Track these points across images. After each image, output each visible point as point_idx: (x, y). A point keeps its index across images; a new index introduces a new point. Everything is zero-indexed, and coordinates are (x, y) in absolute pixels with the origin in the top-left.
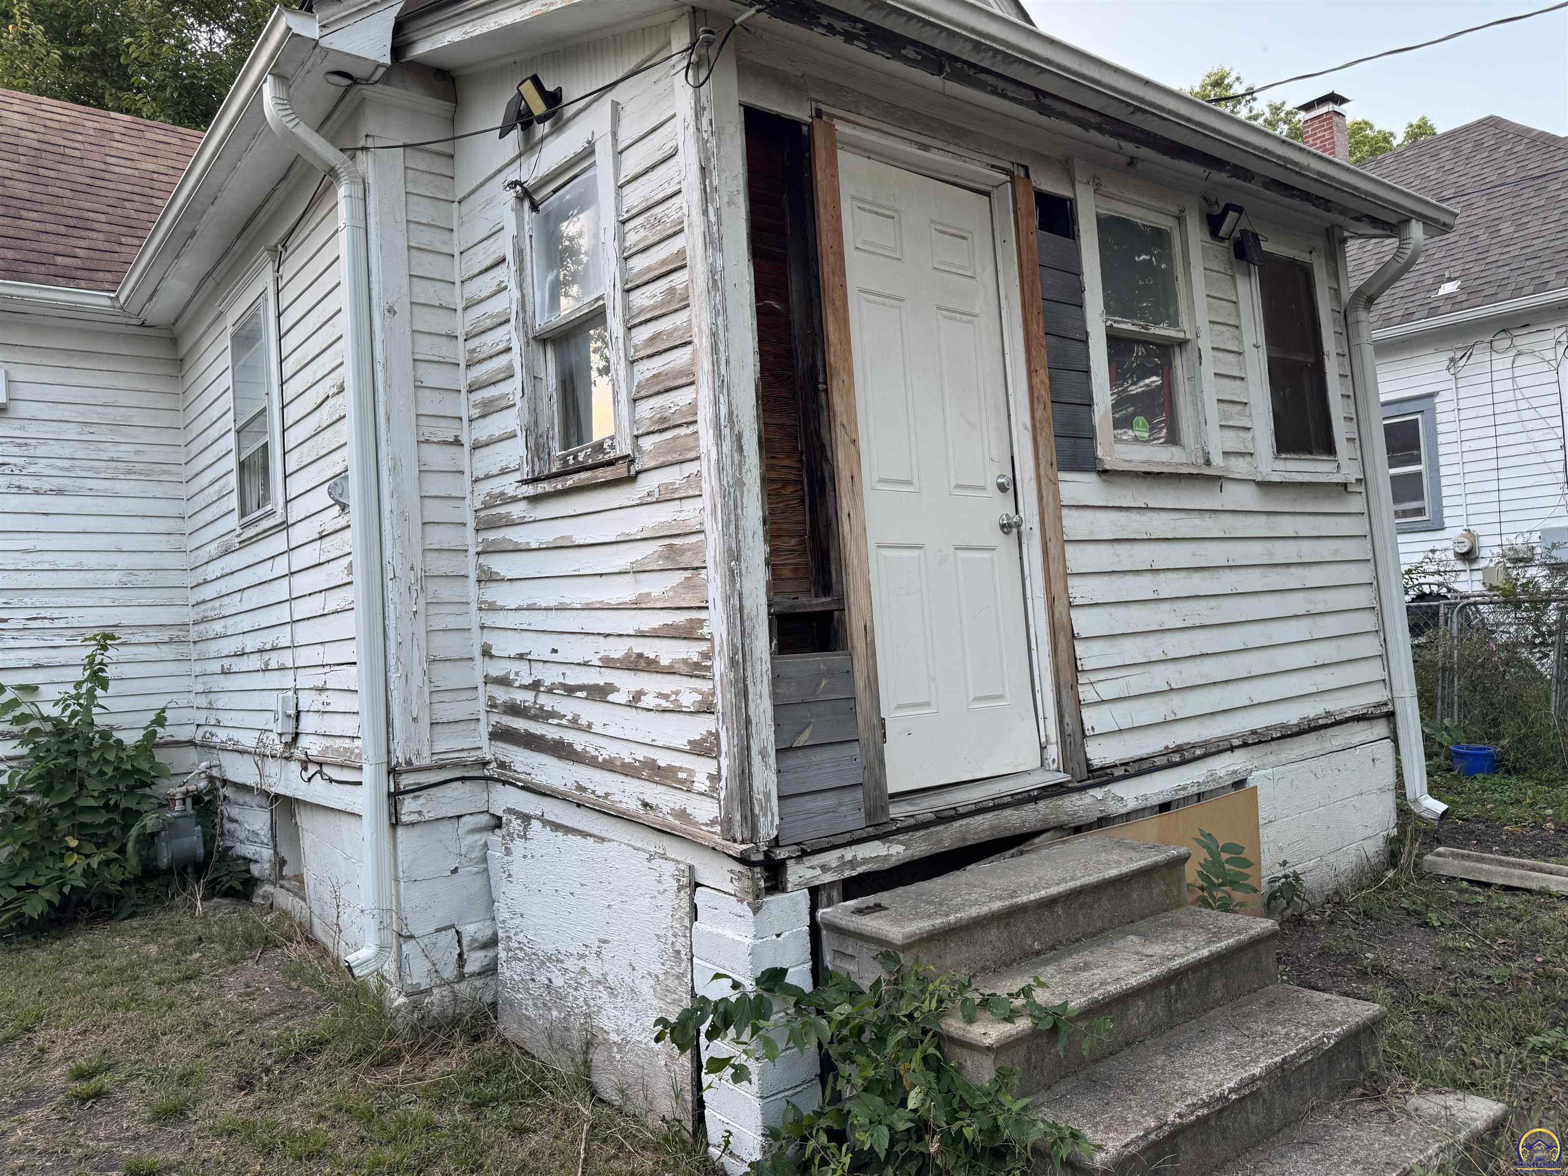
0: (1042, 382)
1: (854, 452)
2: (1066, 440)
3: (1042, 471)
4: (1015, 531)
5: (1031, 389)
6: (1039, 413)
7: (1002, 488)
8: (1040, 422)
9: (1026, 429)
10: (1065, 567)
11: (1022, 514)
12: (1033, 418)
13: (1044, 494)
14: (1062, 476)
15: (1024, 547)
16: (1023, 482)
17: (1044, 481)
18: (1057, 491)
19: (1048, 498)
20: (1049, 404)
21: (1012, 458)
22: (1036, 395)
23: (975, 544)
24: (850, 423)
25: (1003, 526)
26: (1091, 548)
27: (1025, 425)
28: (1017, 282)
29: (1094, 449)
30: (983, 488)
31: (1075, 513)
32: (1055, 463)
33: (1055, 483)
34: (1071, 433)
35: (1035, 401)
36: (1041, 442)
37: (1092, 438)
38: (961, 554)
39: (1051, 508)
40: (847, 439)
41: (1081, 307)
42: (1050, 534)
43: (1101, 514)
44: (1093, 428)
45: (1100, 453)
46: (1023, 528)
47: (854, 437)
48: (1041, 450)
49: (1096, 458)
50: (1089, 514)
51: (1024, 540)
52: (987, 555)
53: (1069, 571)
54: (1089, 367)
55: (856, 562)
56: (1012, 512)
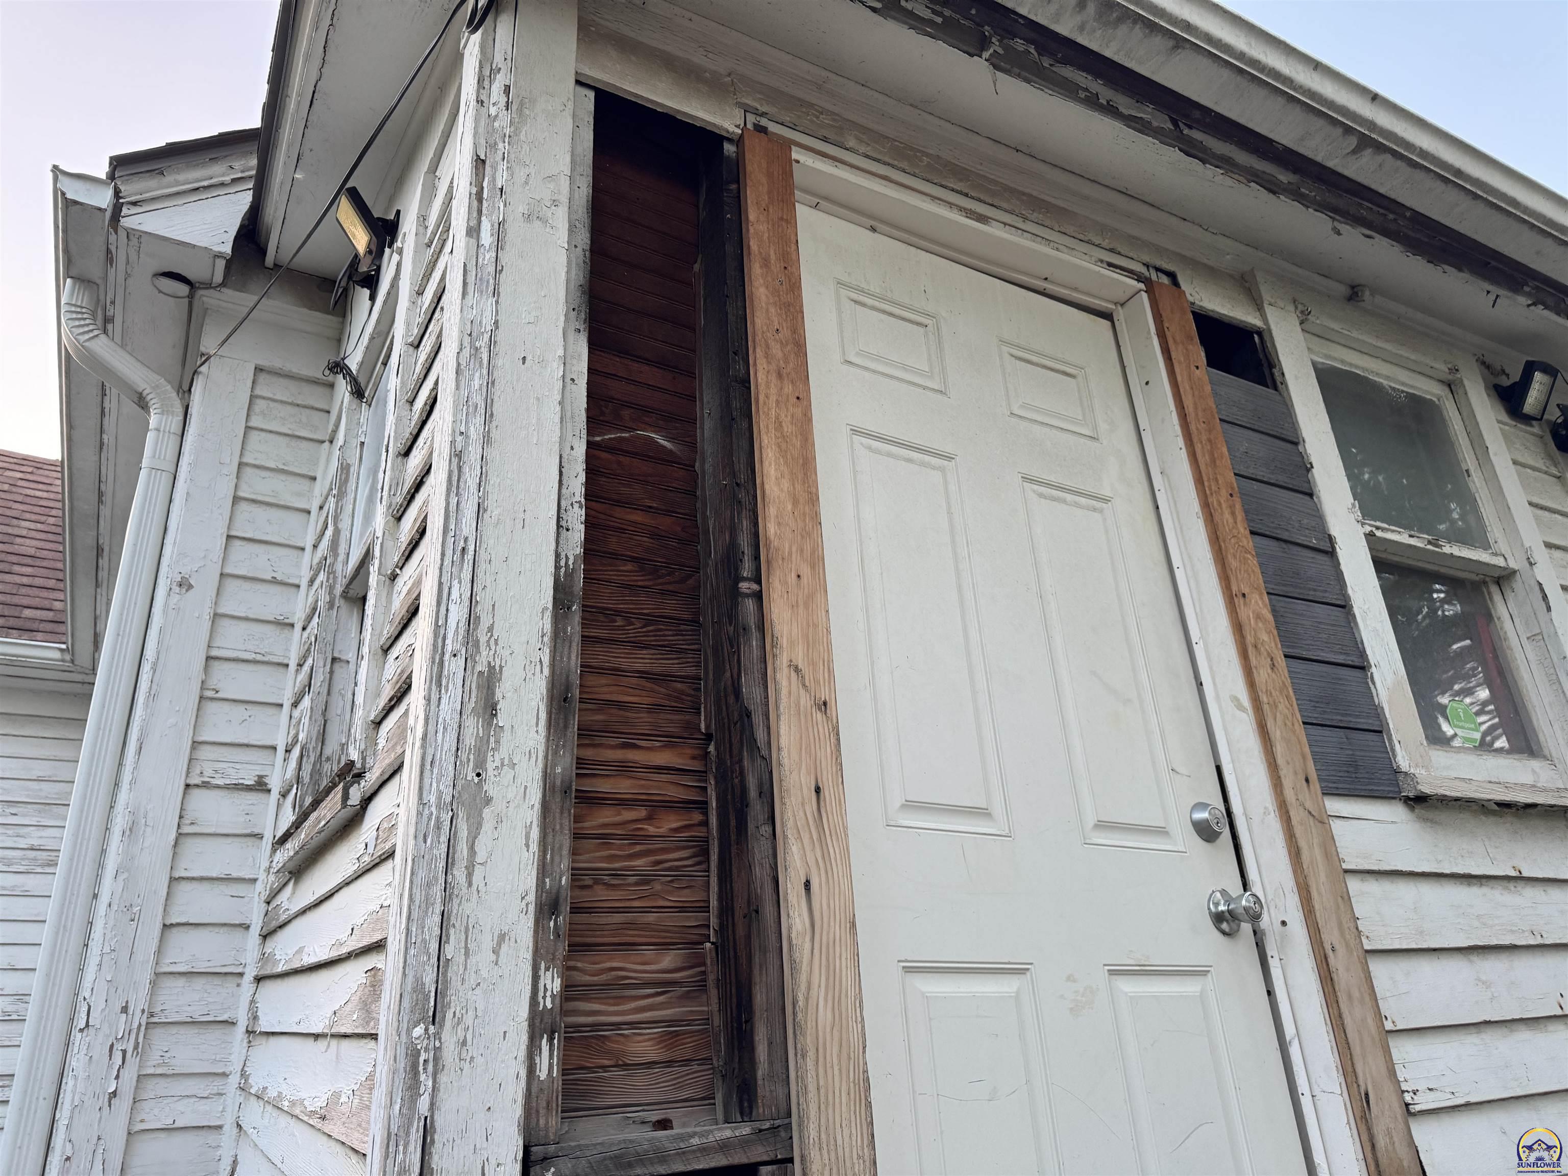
0: (1258, 617)
1: (823, 728)
2: (1327, 732)
3: (1289, 794)
4: (1246, 927)
5: (1238, 628)
6: (1263, 675)
7: (1206, 832)
8: (1269, 693)
9: (1240, 707)
10: (1380, 1017)
11: (1257, 889)
12: (1251, 684)
13: (1302, 844)
14: (1334, 806)
15: (1274, 964)
16: (1248, 819)
17: (1297, 815)
18: (1329, 842)
19: (1312, 853)
20: (1281, 662)
21: (1219, 769)
22: (1250, 639)
23: (1158, 960)
24: (813, 664)
25: (1218, 918)
26: (1426, 967)
27: (1235, 700)
28: (1180, 442)
29: (1388, 755)
30: (1161, 832)
31: (1374, 887)
32: (1313, 776)
33: (1322, 820)
34: (1336, 719)
35: (1251, 650)
36: (1276, 733)
37: (1380, 730)
38: (1128, 986)
39: (1322, 877)
40: (805, 701)
41: (1311, 495)
42: (1330, 936)
43: (1428, 891)
44: (1377, 712)
45: (1403, 761)
46: (1265, 922)
47: (823, 695)
48: (1280, 749)
49: (1397, 772)
50: (1405, 890)
51: (1271, 950)
52: (1191, 987)
53: (1389, 1026)
54: (1347, 598)
55: (825, 1016)
56: (1235, 888)
